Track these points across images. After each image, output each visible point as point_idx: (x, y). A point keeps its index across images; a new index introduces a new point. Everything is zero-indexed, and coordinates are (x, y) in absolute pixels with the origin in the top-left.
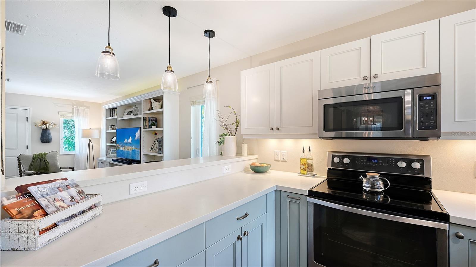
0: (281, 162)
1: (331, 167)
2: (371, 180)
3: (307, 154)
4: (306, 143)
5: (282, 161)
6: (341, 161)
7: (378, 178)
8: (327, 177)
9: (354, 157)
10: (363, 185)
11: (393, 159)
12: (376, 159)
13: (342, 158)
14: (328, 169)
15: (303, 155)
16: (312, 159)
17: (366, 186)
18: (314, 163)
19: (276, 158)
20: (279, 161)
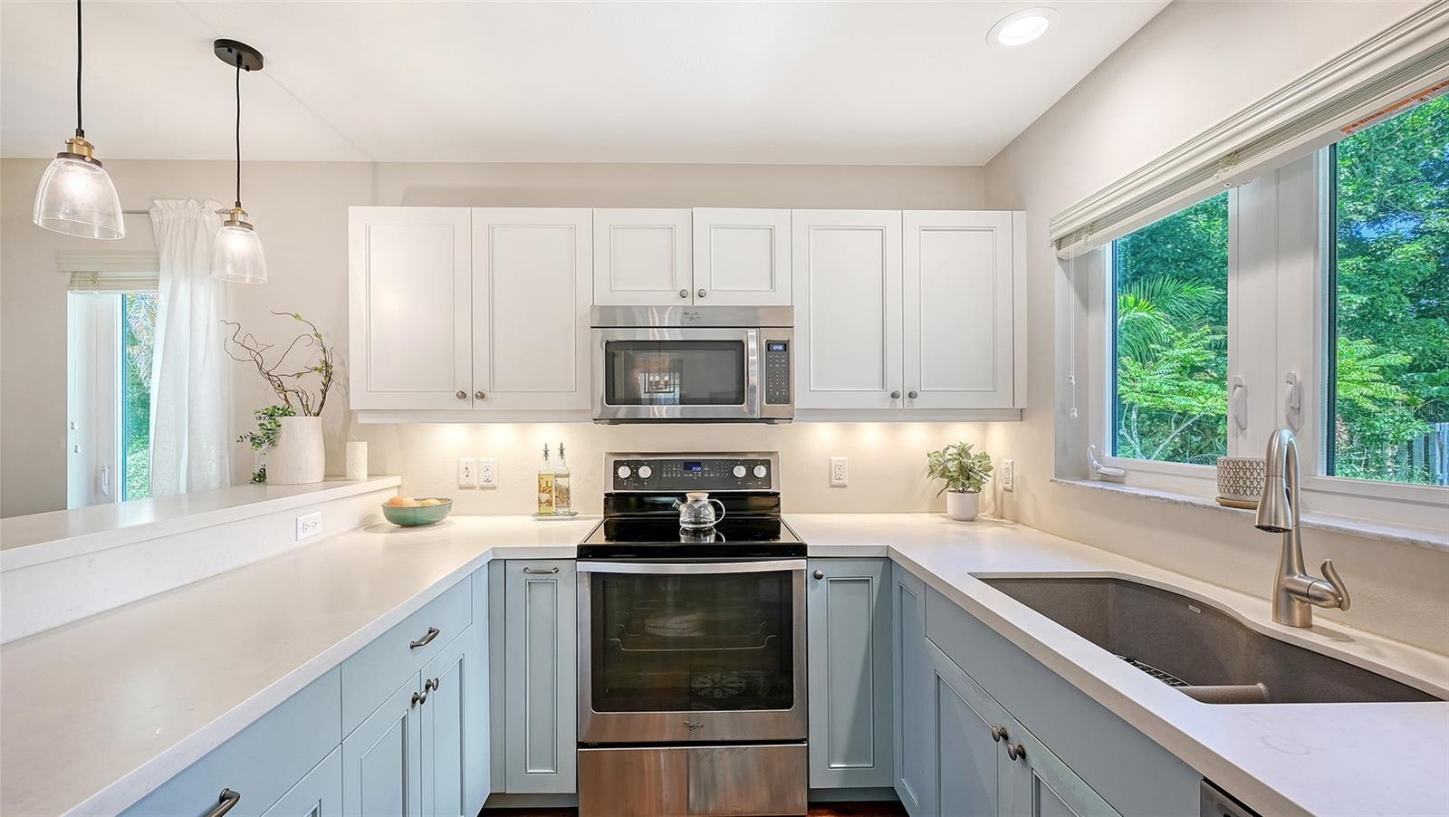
0: (482, 492)
1: (612, 491)
2: (696, 506)
3: (555, 464)
4: (551, 434)
5: (483, 488)
6: (635, 473)
7: (706, 502)
8: (603, 516)
9: (659, 463)
10: (681, 519)
11: (725, 463)
12: (698, 463)
13: (635, 466)
14: (606, 495)
15: (544, 467)
16: (567, 476)
17: (685, 520)
18: (572, 483)
19: (464, 481)
20: (473, 488)
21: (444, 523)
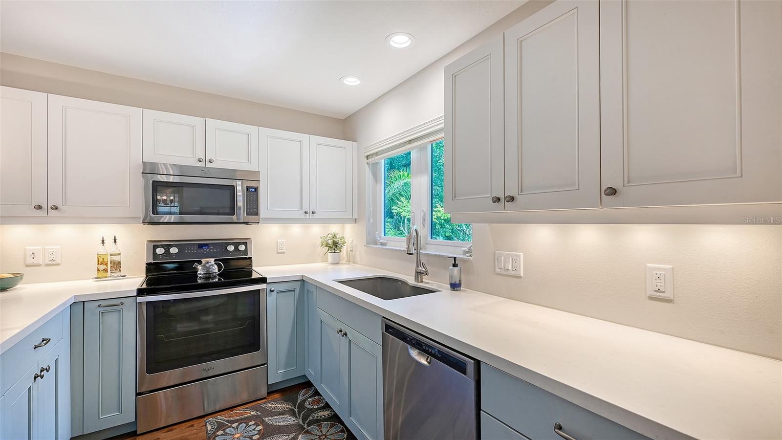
1: (152, 261)
2: (207, 265)
3: (110, 247)
4: (107, 231)
5: (47, 265)
6: (167, 252)
7: (213, 263)
8: (145, 276)
9: (182, 245)
10: (198, 273)
11: (223, 245)
12: (207, 245)
13: (167, 247)
14: (146, 264)
15: (101, 250)
16: (119, 254)
17: (201, 271)
18: (122, 259)
19: (30, 261)
20: (39, 265)
21: (16, 289)
